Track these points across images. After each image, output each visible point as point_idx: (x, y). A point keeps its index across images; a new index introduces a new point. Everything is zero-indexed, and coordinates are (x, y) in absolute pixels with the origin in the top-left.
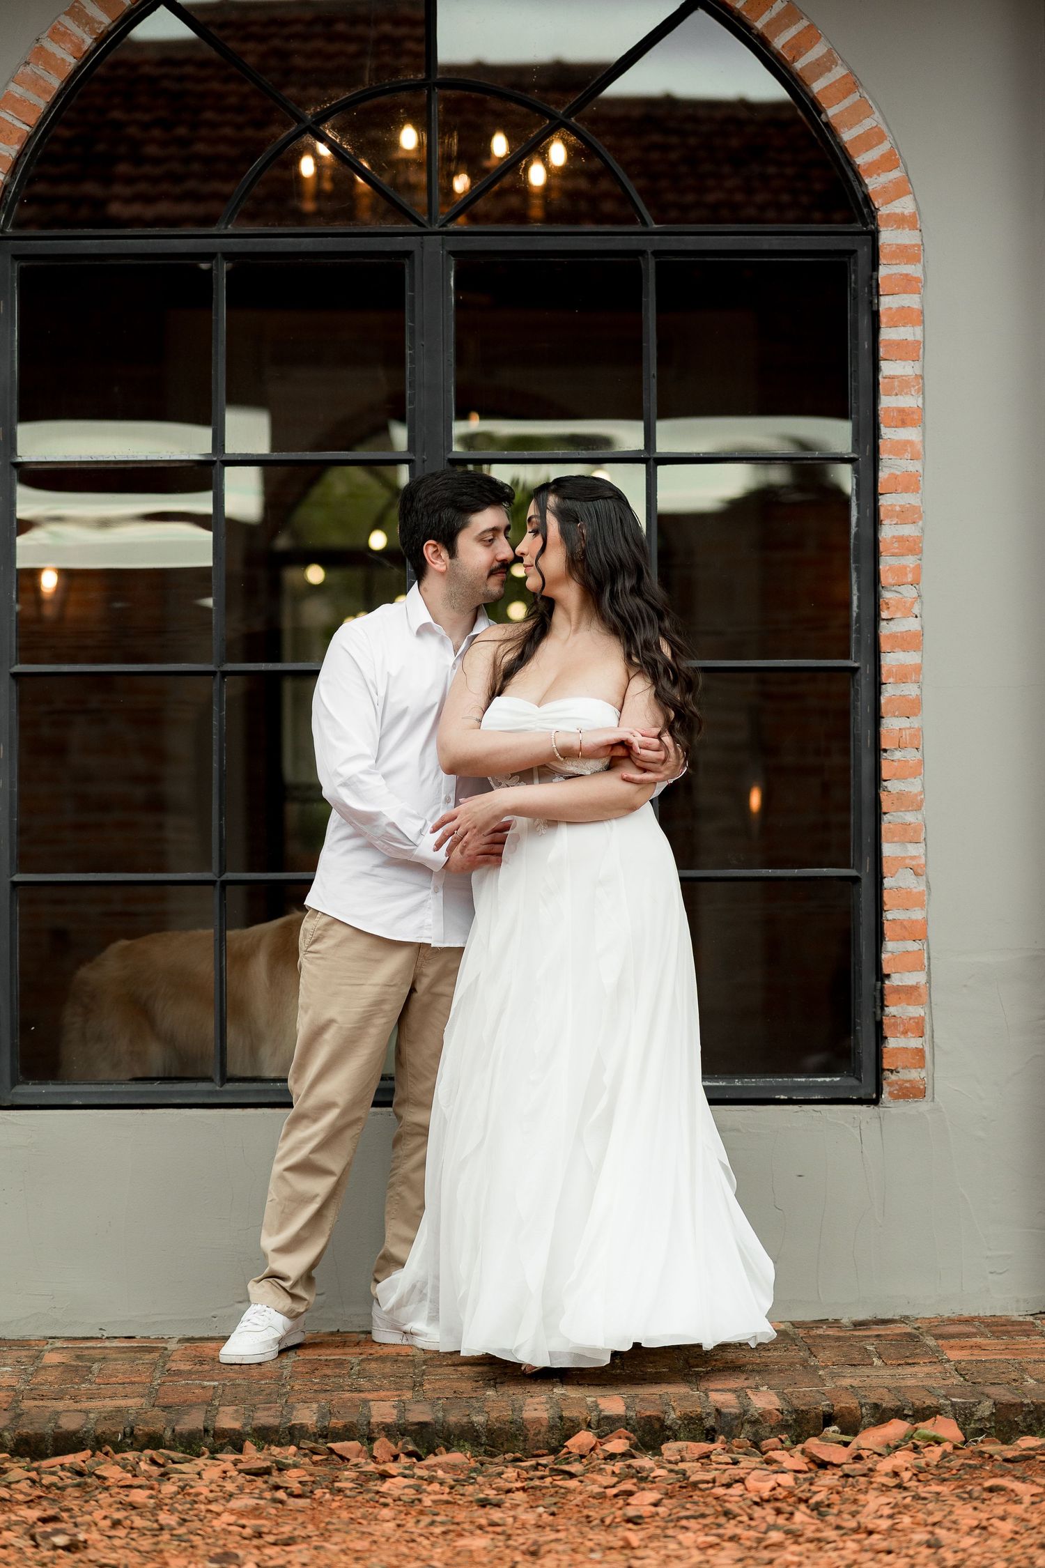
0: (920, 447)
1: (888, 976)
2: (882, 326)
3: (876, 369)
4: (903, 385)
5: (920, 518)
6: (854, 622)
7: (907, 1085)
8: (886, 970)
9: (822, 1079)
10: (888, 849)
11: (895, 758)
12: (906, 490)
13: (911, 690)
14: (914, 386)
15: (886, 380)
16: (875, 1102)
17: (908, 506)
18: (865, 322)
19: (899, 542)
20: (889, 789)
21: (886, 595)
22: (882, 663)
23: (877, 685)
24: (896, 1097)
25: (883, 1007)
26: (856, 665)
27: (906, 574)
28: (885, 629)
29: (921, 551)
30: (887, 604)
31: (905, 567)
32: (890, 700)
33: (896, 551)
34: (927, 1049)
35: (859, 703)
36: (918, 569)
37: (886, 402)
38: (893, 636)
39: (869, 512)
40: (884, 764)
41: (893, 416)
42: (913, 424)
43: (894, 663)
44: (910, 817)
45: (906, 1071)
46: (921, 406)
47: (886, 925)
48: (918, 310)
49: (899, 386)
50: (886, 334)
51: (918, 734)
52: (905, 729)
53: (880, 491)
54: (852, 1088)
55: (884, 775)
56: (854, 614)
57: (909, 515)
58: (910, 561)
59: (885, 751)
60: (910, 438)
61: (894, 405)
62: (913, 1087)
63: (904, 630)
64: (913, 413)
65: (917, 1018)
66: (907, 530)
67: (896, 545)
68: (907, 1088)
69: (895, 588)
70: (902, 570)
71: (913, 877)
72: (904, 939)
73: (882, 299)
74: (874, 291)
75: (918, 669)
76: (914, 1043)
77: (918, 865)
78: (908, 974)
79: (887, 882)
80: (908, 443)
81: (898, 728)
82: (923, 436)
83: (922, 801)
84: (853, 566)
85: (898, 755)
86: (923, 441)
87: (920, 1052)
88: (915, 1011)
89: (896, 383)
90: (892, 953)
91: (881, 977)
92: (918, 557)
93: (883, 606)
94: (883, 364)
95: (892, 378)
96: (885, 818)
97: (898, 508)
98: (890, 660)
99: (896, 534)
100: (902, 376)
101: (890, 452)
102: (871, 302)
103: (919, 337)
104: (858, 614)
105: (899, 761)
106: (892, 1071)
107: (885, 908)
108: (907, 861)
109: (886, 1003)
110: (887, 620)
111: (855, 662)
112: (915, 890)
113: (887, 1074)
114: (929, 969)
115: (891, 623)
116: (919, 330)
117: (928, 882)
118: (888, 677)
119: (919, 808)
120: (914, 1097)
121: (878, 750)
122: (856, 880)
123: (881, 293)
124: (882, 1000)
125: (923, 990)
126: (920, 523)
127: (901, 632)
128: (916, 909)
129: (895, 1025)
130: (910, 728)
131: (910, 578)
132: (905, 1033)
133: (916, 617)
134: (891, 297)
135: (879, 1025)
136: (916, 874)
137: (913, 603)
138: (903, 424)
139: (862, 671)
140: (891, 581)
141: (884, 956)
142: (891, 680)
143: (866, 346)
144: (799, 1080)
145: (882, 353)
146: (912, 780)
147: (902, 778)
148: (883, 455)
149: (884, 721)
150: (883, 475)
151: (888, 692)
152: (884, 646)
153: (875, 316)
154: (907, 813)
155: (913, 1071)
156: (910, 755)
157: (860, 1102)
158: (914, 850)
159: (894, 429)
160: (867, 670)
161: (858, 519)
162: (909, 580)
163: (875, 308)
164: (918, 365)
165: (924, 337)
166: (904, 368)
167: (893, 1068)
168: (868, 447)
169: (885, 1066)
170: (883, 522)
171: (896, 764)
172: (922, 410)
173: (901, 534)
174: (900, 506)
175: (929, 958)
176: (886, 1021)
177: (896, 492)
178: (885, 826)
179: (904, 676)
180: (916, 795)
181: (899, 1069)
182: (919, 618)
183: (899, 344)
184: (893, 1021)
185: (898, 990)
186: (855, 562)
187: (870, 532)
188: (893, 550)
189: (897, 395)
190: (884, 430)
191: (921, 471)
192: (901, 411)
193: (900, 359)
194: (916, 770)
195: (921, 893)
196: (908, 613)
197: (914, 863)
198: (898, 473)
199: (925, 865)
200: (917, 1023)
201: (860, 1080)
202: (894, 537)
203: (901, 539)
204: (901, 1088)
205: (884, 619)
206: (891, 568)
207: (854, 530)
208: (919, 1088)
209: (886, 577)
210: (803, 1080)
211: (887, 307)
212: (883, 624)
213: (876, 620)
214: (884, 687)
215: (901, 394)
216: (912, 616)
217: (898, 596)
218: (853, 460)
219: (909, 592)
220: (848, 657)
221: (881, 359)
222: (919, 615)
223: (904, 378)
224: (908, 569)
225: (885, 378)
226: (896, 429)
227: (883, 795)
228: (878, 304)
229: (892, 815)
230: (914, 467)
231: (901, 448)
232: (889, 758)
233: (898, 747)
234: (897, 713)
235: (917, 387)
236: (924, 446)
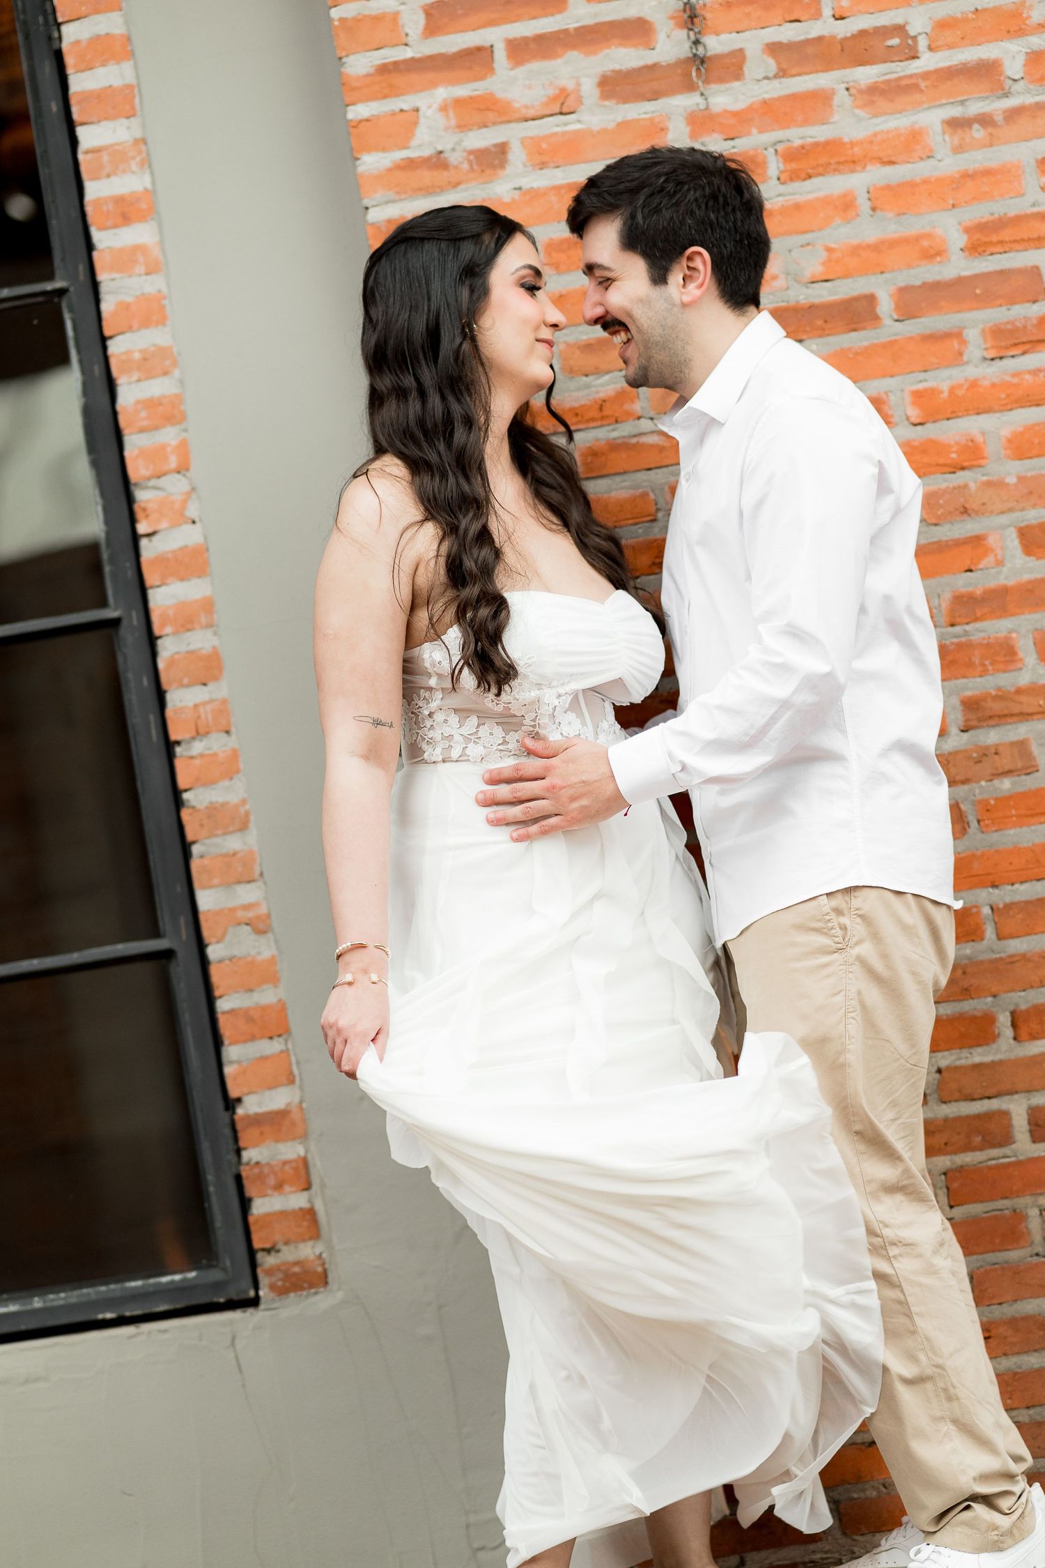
0: (156, 252)
1: (239, 1100)
2: (70, 71)
3: (74, 142)
4: (118, 158)
6: (104, 547)
7: (296, 1269)
8: (233, 1092)
9: (168, 1278)
10: (206, 900)
11: (194, 753)
12: (146, 323)
13: (200, 641)
14: (133, 158)
15: (89, 156)
16: (254, 1302)
17: (152, 348)
18: (47, 70)
19: (146, 408)
20: (193, 803)
21: (141, 496)
22: (152, 604)
23: (152, 640)
24: (282, 1291)
25: (238, 1152)
26: (116, 614)
27: (165, 458)
28: (148, 550)
29: (183, 418)
30: (144, 510)
31: (162, 447)
32: (172, 662)
33: (145, 423)
34: (319, 1206)
35: (128, 674)
36: (183, 448)
37: (93, 190)
38: (161, 560)
39: (97, 370)
40: (179, 764)
41: (108, 212)
42: (142, 217)
43: (166, 603)
44: (233, 843)
45: (292, 1247)
46: (149, 186)
47: (222, 1021)
48: (122, 36)
49: (109, 162)
50: (79, 83)
51: (222, 709)
52: (204, 703)
53: (107, 333)
54: (217, 1286)
55: (182, 782)
57: (154, 363)
58: (169, 436)
59: (178, 743)
60: (139, 241)
61: (106, 193)
62: (306, 1272)
63: (177, 547)
64: (138, 200)
65: (295, 1161)
66: (158, 388)
67: (143, 414)
68: (295, 1274)
69: (152, 483)
70: (159, 453)
71: (253, 937)
72: (253, 1038)
73: (64, 29)
74: (51, 18)
75: (208, 605)
76: (296, 1201)
77: (258, 917)
78: (267, 1093)
79: (213, 952)
80: (139, 249)
81: (190, 705)
82: (159, 233)
83: (247, 814)
85: (198, 747)
86: (161, 242)
87: (310, 1214)
88: (291, 1151)
89: (105, 158)
90: (239, 1062)
91: (231, 1104)
92: (182, 427)
93: (139, 514)
94: (81, 132)
95: (96, 151)
96: (196, 850)
97: (137, 356)
98: (162, 598)
99: (141, 396)
100: (111, 146)
101: (112, 270)
102: (50, 38)
103: (130, 78)
104: (107, 534)
105: (202, 756)
106: (268, 1251)
107: (217, 993)
108: (240, 914)
109: (242, 1144)
110: (148, 535)
111: (116, 609)
112: (259, 958)
113: (260, 1257)
114: (301, 1080)
115: (155, 538)
116: (127, 68)
117: (276, 941)
118: (163, 625)
119: (243, 827)
120: (311, 1286)
121: (169, 747)
122: (168, 954)
123: (60, 20)
124: (236, 1139)
125: (296, 1115)
126: (177, 373)
127: (173, 552)
128: (265, 987)
129: (261, 1178)
130: (211, 701)
131: (173, 462)
132: (279, 1187)
133: (194, 522)
134: (76, 24)
135: (238, 1179)
136: (260, 932)
137: (184, 503)
138: (125, 220)
139: (124, 623)
140: (143, 472)
141: (228, 1070)
142: (168, 630)
143: (55, 109)
144: (133, 1284)
145: (76, 115)
146: (226, 783)
147: (210, 783)
148: (102, 276)
149: (168, 697)
150: (107, 307)
151: (168, 649)
152: (150, 577)
153: (58, 56)
154: (228, 837)
155: (301, 1246)
156: (215, 744)
157: (231, 1305)
158: (247, 894)
159: (111, 231)
160: (135, 618)
161: (84, 384)
162: (172, 466)
163: (56, 46)
164: (134, 122)
165: (138, 77)
166: (114, 131)
167: (268, 1246)
168: (81, 267)
169: (257, 1244)
170: (117, 382)
171: (197, 762)
172: (150, 194)
173: (148, 395)
174: (141, 351)
175: (298, 1063)
176: (245, 1172)
177: (130, 329)
178: (195, 865)
179: (187, 620)
180: (237, 807)
181: (278, 1247)
182: (198, 525)
183: (100, 95)
184: (256, 1171)
185: (257, 1120)
187: (105, 399)
188: (139, 424)
189: (108, 176)
190: (97, 236)
191: (165, 290)
192: (120, 200)
193: (106, 119)
194: (229, 768)
195: (272, 961)
196: (181, 518)
197: (251, 914)
198: (129, 299)
199: (268, 916)
200: (296, 1169)
201: (224, 1269)
202: (138, 402)
203: (150, 404)
204: (288, 1276)
205: (143, 536)
206: (142, 452)
208: (315, 1272)
209: (137, 469)
210: (139, 1283)
211: (72, 39)
212: (144, 543)
213: (135, 538)
214: (159, 642)
215: (115, 174)
216: (186, 523)
217: (160, 494)
218: (61, 292)
219: (175, 486)
220: (103, 603)
221: (76, 124)
222: (197, 520)
223: (116, 147)
224: (169, 449)
225: (86, 152)
226: (117, 231)
227: (185, 815)
228: (60, 38)
229: (204, 844)
230: (152, 285)
231: (127, 259)
232: (185, 754)
233: (199, 734)
234: (186, 681)
235: (138, 159)
236: (163, 251)
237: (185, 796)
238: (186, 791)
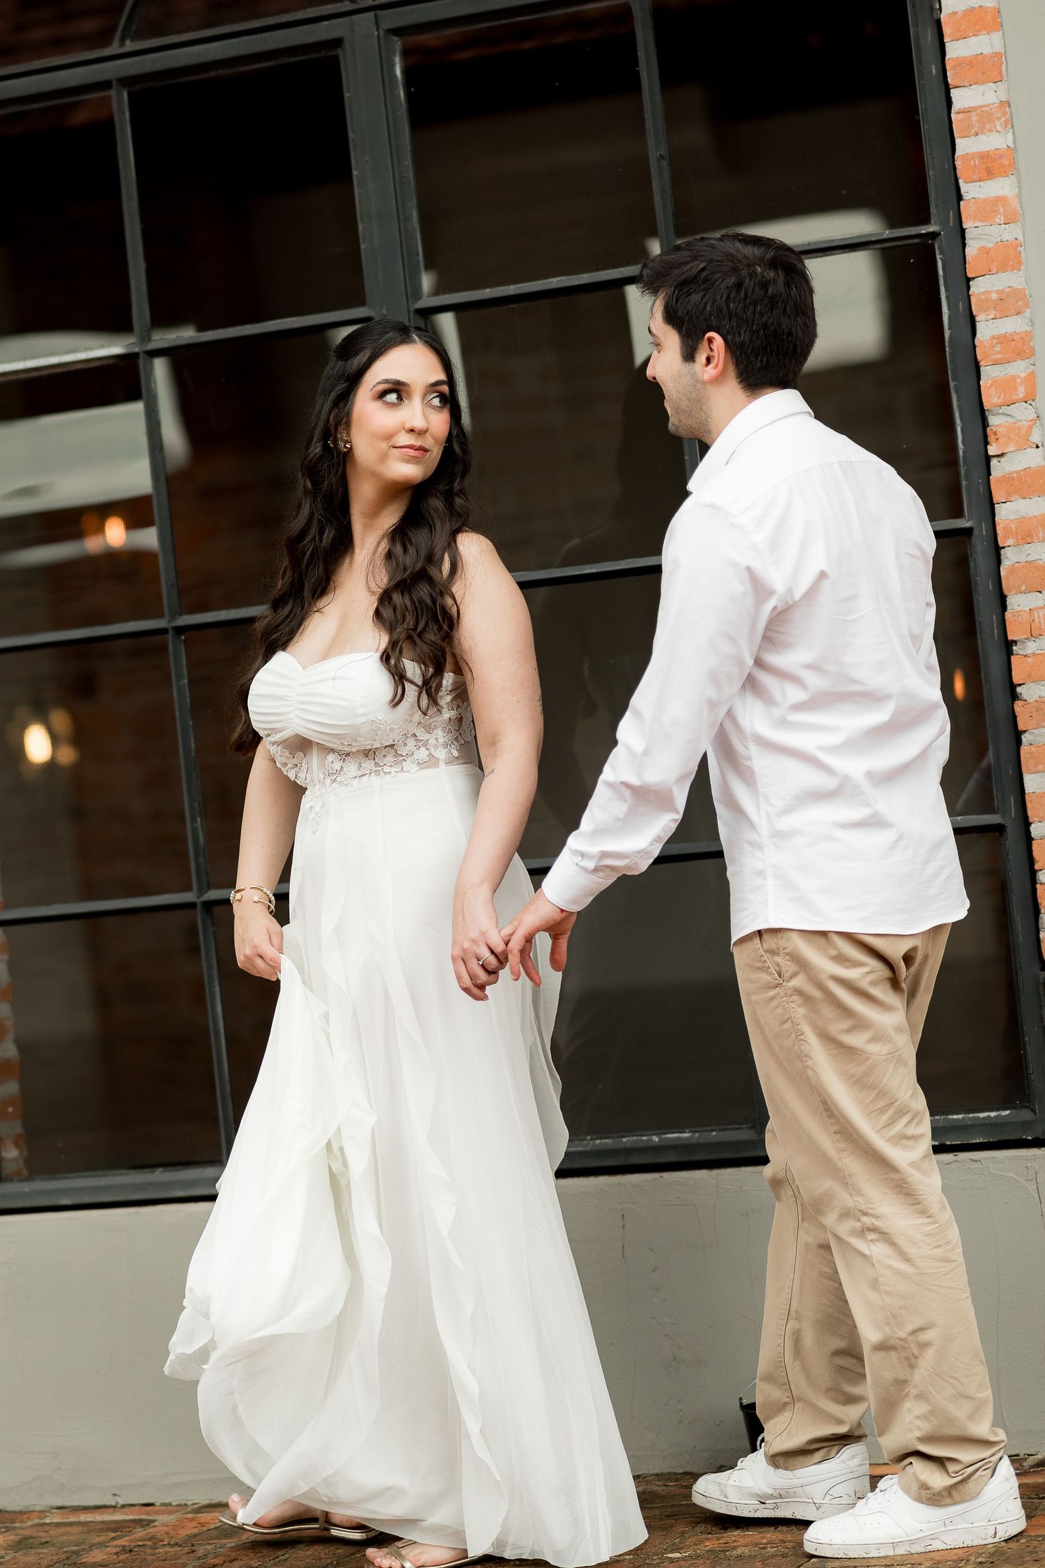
0: (1015, 204)
2: (948, 40)
3: (949, 103)
4: (986, 118)
5: (1027, 305)
6: (962, 464)
9: (986, 1114)
10: (1032, 783)
11: (1029, 651)
12: (1003, 268)
13: (1038, 553)
14: (999, 119)
15: (960, 116)
17: (1008, 290)
18: (929, 36)
19: (1000, 344)
20: (1025, 697)
21: (993, 420)
22: (999, 518)
23: (997, 550)
26: (968, 525)
27: (1016, 388)
28: (998, 469)
29: (1033, 354)
30: (995, 433)
31: (1013, 378)
32: (1013, 569)
33: (999, 356)
35: (978, 578)
37: (964, 147)
38: (1007, 479)
39: (961, 305)
40: (1015, 661)
41: (975, 166)
42: (1004, 173)
43: (1011, 517)
46: (1011, 145)
48: (993, 8)
49: (978, 122)
50: (954, 50)
52: (1037, 609)
53: (970, 274)
54: (1026, 1125)
55: (1016, 677)
56: (961, 453)
57: (1009, 304)
58: (1019, 368)
59: (1015, 642)
60: (1001, 193)
61: (975, 150)
63: (1020, 468)
64: (1001, 156)
66: (1011, 325)
67: (998, 348)
69: (1001, 411)
70: (1011, 382)
75: (1044, 522)
79: (1036, 830)
80: (1000, 200)
81: (1027, 609)
82: (1019, 187)
84: (952, 384)
85: (1032, 647)
86: (1019, 195)
89: (974, 118)
92: (1031, 362)
93: (991, 438)
94: (955, 94)
95: (967, 111)
96: (1026, 738)
97: (994, 296)
98: (1004, 513)
99: (996, 332)
100: (980, 107)
101: (975, 218)
102: (932, 8)
103: (999, 48)
104: (964, 452)
105: (1034, 655)
107: (1036, 867)
110: (998, 456)
111: (969, 520)
115: (1003, 459)
116: (996, 37)
118: (1006, 538)
121: (1008, 644)
122: (1000, 829)
126: (1028, 313)
127: (1017, 472)
131: (1021, 393)
133: (1037, 447)
137: (1030, 428)
138: (990, 174)
139: (975, 533)
140: (995, 400)
142: (1010, 542)
143: (934, 71)
144: (955, 1117)
145: (951, 79)
147: (1040, 680)
148: (968, 225)
149: (1009, 601)
150: (971, 252)
151: (1010, 558)
152: (997, 494)
153: (938, 23)
157: (1036, 1143)
159: (977, 184)
160: (984, 530)
161: (950, 318)
162: (1021, 396)
163: (937, 17)
164: (1001, 86)
165: (1005, 47)
166: (983, 95)
168: (951, 213)
170: (977, 319)
171: (1030, 660)
172: (1013, 151)
173: (1003, 332)
174: (997, 292)
177: (990, 272)
178: (1025, 751)
179: (1028, 534)
182: (1041, 448)
183: (971, 61)
186: (953, 381)
187: (967, 333)
188: (994, 357)
189: (977, 134)
190: (965, 187)
191: (1021, 238)
192: (985, 156)
193: (976, 83)
196: (1025, 442)
198: (990, 245)
201: (1034, 1111)
202: (993, 337)
203: (1004, 339)
205: (994, 456)
206: (995, 382)
207: (947, 333)
209: (990, 398)
210: (960, 1116)
211: (950, 11)
212: (994, 462)
213: (988, 459)
214: (1002, 552)
215: (983, 133)
216: (1031, 447)
217: (1009, 419)
218: (934, 235)
219: (1023, 413)
220: (959, 514)
221: (951, 87)
222: (1040, 445)
223: (984, 109)
224: (1019, 380)
225: (958, 113)
226: (981, 183)
227: (1018, 706)
228: (940, 9)
229: (1033, 733)
230: (1010, 233)
231: (991, 208)
232: (1020, 652)
233: (1032, 636)
234: (1023, 588)
235: (1003, 119)
236: (1021, 202)
237: (1019, 689)
238: (1020, 685)
